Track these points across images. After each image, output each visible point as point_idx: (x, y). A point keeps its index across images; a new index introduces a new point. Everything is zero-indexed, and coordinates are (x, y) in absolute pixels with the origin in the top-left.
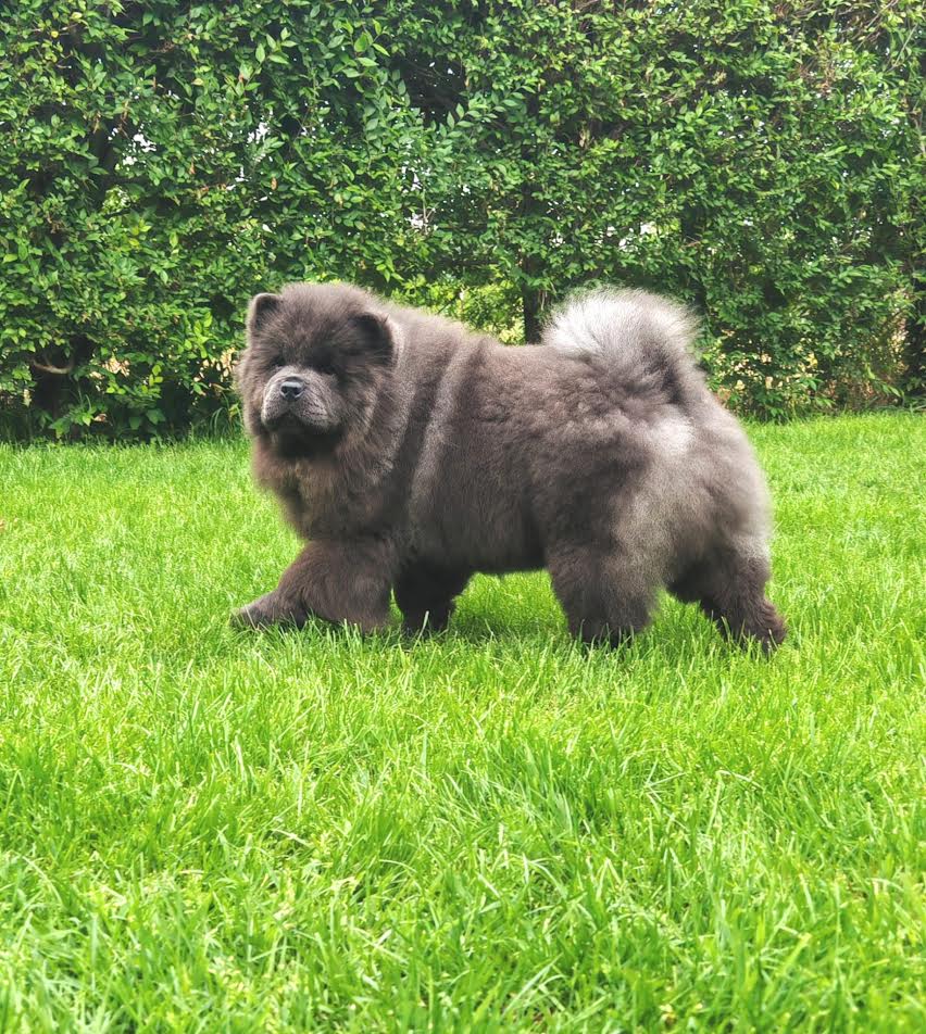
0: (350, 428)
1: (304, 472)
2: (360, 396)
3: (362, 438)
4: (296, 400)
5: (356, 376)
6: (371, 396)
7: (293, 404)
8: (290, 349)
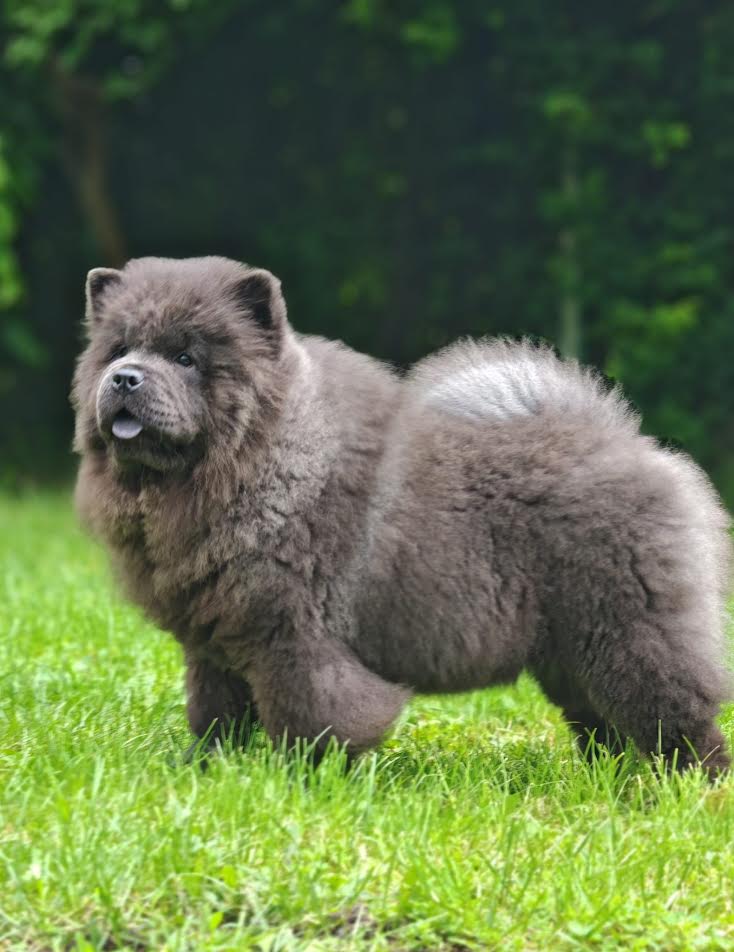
0: (215, 442)
1: (153, 503)
2: (232, 396)
3: (231, 454)
4: (133, 393)
5: (228, 368)
6: (246, 397)
7: (129, 398)
8: (135, 331)
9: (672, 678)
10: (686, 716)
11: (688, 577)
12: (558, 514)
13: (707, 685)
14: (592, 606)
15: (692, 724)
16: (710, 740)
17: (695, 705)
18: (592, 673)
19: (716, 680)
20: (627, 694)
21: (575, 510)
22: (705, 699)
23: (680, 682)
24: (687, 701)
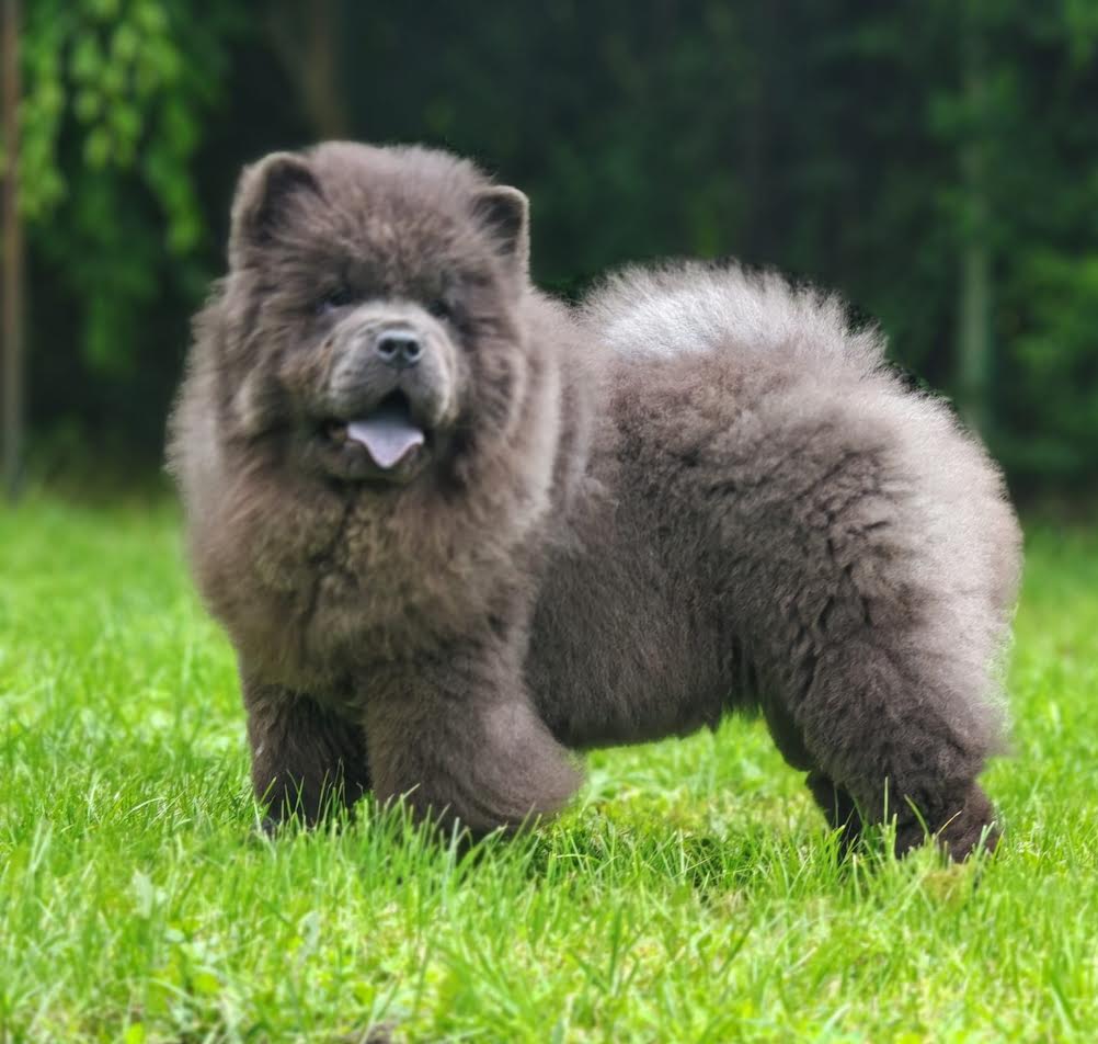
9: (907, 719)
10: (934, 772)
11: (919, 574)
12: (716, 479)
13: (958, 730)
14: (778, 614)
15: (941, 784)
16: (970, 806)
17: (944, 757)
18: (804, 709)
19: (973, 727)
20: (849, 737)
21: (738, 474)
22: (959, 749)
23: (921, 725)
24: (931, 750)
